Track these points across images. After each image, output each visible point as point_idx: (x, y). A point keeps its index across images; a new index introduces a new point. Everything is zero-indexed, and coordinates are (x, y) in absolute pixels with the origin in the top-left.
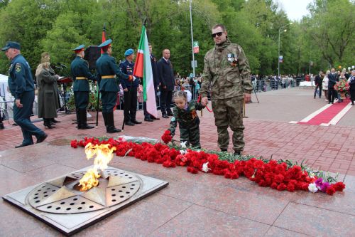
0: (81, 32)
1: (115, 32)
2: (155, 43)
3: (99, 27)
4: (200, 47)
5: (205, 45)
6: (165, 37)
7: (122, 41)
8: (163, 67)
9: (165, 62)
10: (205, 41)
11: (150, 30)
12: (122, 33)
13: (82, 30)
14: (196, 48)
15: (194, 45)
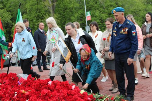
0: (2, 7)
1: (28, 6)
2: (59, 14)
3: (15, 3)
4: (92, 16)
5: (97, 13)
6: (66, 9)
7: (34, 13)
8: (39, 36)
9: (41, 32)
10: (97, 10)
11: (55, 4)
12: (34, 7)
13: (3, 5)
14: (89, 17)
15: (87, 14)
